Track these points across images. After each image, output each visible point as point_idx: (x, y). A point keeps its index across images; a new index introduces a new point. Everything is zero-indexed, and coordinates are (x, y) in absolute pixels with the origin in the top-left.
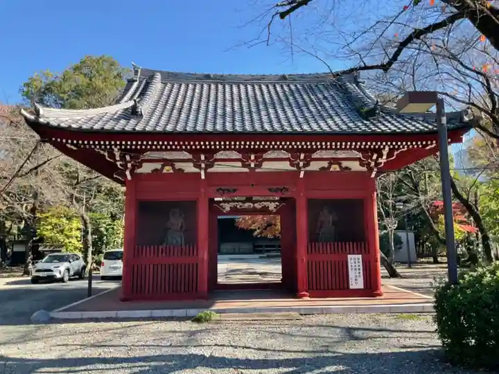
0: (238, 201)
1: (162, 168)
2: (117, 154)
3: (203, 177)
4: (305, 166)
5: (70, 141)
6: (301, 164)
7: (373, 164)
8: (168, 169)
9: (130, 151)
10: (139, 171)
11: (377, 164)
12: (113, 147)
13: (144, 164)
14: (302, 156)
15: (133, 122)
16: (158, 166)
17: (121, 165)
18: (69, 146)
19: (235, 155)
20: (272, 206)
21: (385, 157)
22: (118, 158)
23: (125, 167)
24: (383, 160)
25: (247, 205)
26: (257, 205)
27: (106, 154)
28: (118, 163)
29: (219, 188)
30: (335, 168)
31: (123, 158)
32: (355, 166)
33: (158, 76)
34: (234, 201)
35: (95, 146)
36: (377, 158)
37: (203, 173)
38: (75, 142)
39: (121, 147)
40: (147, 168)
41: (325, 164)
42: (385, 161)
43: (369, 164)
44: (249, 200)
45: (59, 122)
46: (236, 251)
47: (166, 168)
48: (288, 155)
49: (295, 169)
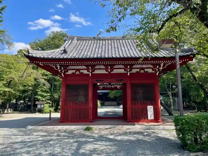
0: (105, 85)
1: (75, 72)
2: (59, 67)
3: (90, 75)
4: (130, 71)
5: (40, 62)
6: (128, 70)
7: (157, 70)
8: (77, 73)
9: (63, 66)
10: (67, 73)
11: (159, 70)
12: (57, 64)
13: (69, 71)
14: (129, 67)
15: (63, 55)
16: (74, 71)
17: (60, 71)
18: (40, 64)
19: (103, 67)
20: (118, 87)
21: (162, 67)
22: (59, 69)
23: (62, 72)
24: (161, 68)
25: (109, 86)
26: (113, 86)
27: (54, 67)
28: (59, 70)
29: (97, 79)
30: (142, 71)
31: (60, 69)
32: (150, 71)
33: (76, 38)
34: (104, 85)
35: (50, 64)
36: (159, 68)
38: (42, 63)
39: (59, 64)
40: (70, 72)
41: (138, 70)
42: (162, 68)
43: (156, 70)
44: (110, 84)
45: (36, 55)
46: (111, 105)
47: (77, 72)
48: (123, 67)
49: (126, 72)
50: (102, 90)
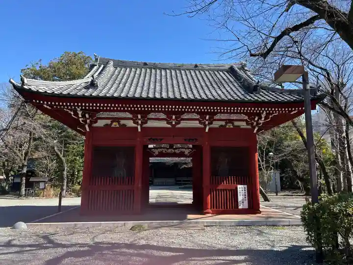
0: (164, 148)
1: (111, 124)
2: (80, 113)
3: (139, 130)
4: (209, 124)
5: (45, 103)
6: (207, 123)
7: (255, 123)
9: (89, 111)
10: (95, 125)
11: (258, 124)
12: (77, 108)
13: (99, 121)
14: (207, 117)
15: (91, 90)
16: (109, 122)
17: (82, 121)
18: (45, 106)
19: (163, 116)
20: (187, 152)
21: (263, 119)
22: (80, 116)
23: (85, 122)
24: (261, 122)
25: (170, 150)
26: (177, 151)
27: (72, 113)
28: (81, 119)
29: (150, 138)
30: (230, 126)
31: (83, 116)
32: (243, 125)
33: (112, 63)
34: (161, 148)
35: (64, 106)
36: (258, 120)
37: (139, 127)
38: (49, 103)
39: (82, 108)
40: (100, 123)
41: (223, 123)
42: (264, 121)
43: (253, 123)
44: (171, 147)
45: (38, 89)
46: (164, 184)
47: (114, 123)
48: (198, 117)
49: (203, 126)
50: (157, 156)
